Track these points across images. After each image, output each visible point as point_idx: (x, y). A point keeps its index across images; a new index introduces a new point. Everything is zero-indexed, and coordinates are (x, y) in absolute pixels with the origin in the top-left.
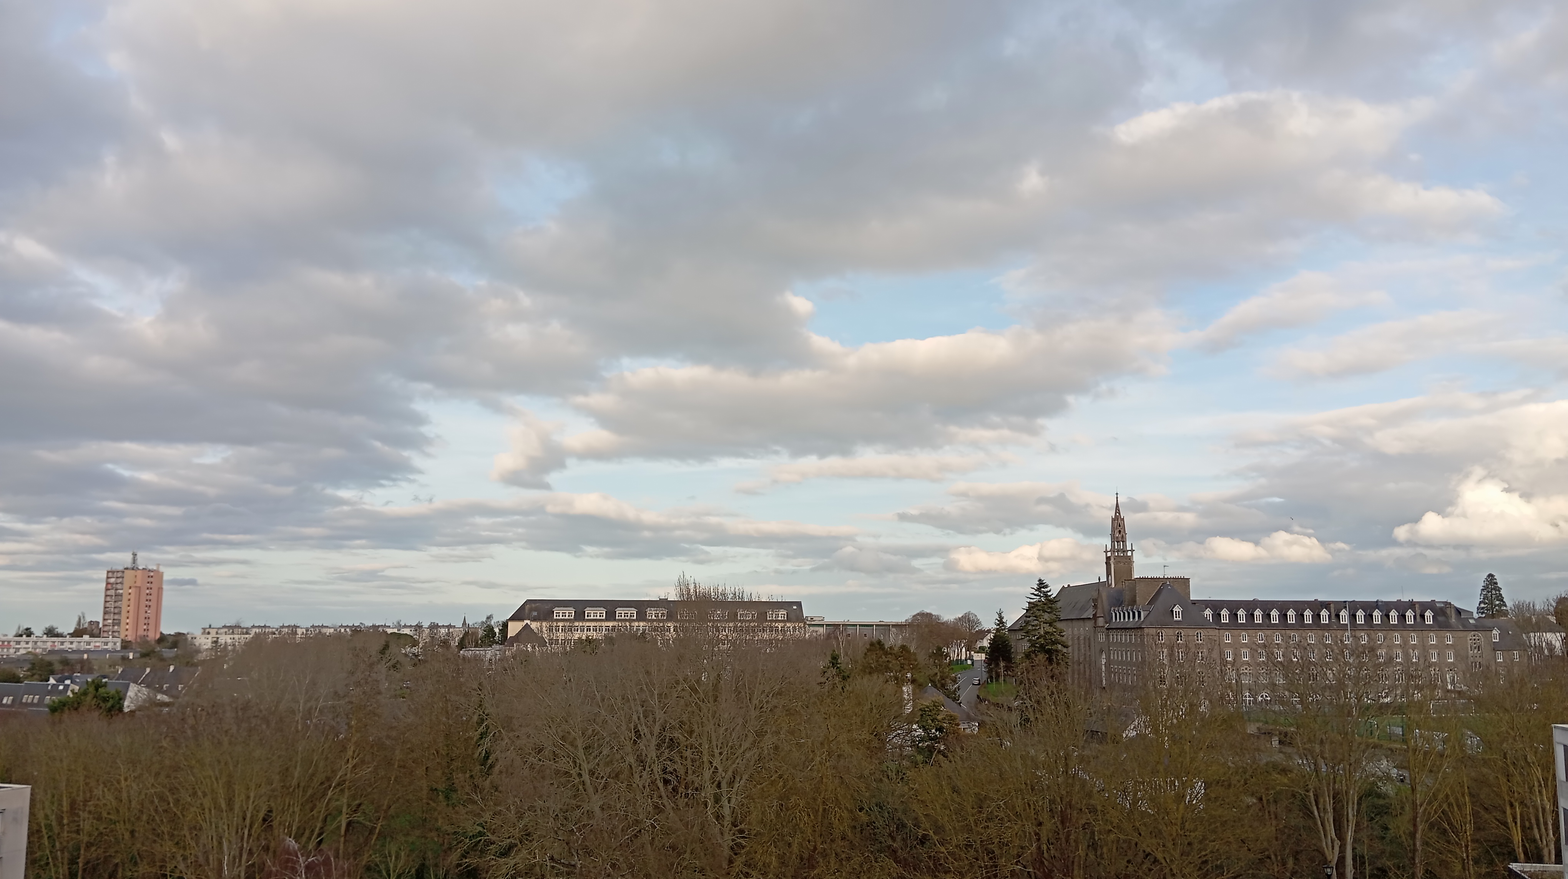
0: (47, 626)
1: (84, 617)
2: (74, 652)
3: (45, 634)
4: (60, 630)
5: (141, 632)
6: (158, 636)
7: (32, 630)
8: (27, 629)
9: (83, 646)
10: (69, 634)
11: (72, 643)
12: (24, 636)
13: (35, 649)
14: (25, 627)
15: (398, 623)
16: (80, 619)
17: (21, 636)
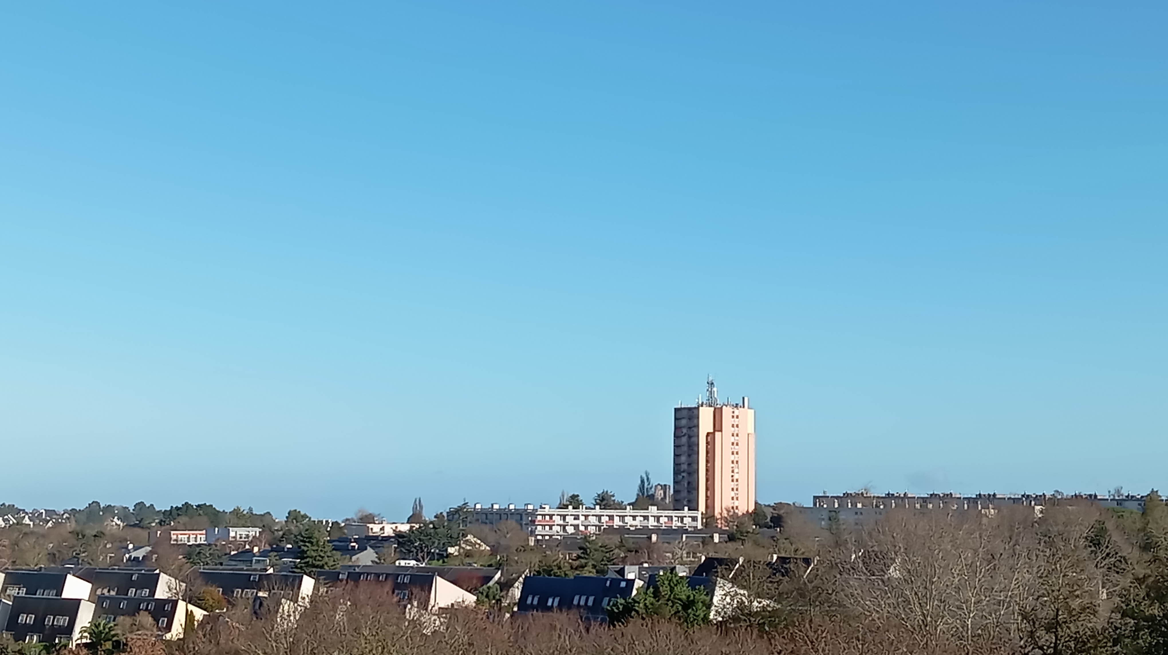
0: (600, 492)
1: (648, 479)
2: (637, 531)
3: (597, 504)
4: (617, 498)
5: (728, 503)
6: (752, 508)
7: (580, 498)
8: (574, 497)
9: (652, 523)
10: (629, 504)
11: (634, 517)
12: (570, 507)
13: (586, 527)
14: (570, 494)
15: (1118, 491)
16: (642, 481)
17: (566, 507)
